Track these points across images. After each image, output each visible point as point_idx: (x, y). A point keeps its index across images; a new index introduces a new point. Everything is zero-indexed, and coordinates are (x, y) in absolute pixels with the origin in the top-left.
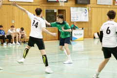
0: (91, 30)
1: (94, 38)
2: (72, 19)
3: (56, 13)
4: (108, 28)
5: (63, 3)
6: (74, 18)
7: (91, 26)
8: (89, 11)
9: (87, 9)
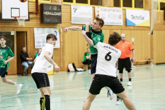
0: (63, 60)
1: (69, 71)
2: (36, 44)
3: (13, 36)
4: (110, 53)
5: (24, 22)
6: (39, 43)
7: (63, 55)
8: (60, 32)
9: (57, 31)
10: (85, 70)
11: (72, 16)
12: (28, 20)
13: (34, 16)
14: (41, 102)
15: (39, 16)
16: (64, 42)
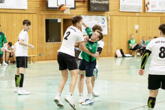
0: (111, 46)
3: (60, 23)
5: (69, 10)
7: (111, 41)
8: (108, 20)
9: (105, 18)
10: (133, 56)
11: (121, 4)
12: (75, 8)
13: (82, 4)
14: (16, 79)
15: (86, 4)
16: (111, 29)
